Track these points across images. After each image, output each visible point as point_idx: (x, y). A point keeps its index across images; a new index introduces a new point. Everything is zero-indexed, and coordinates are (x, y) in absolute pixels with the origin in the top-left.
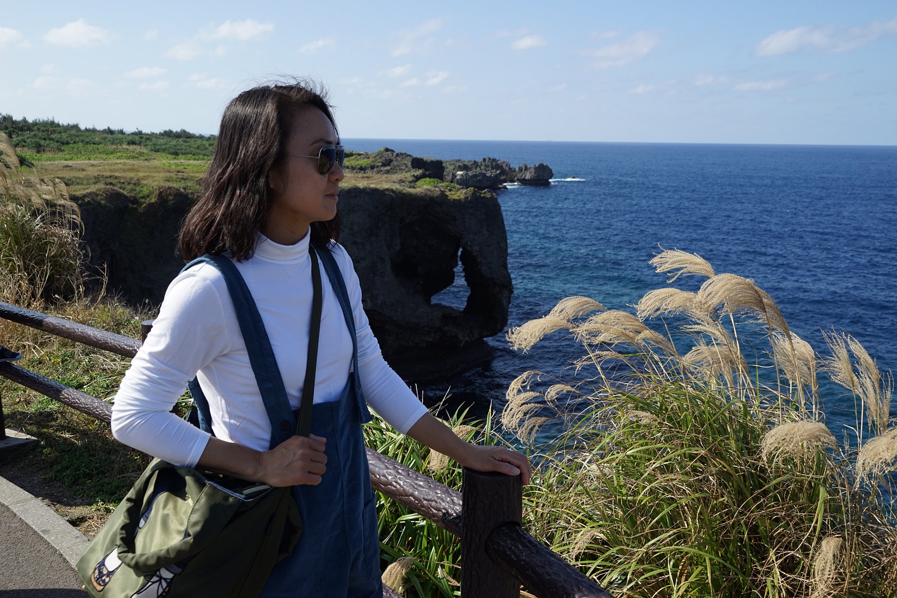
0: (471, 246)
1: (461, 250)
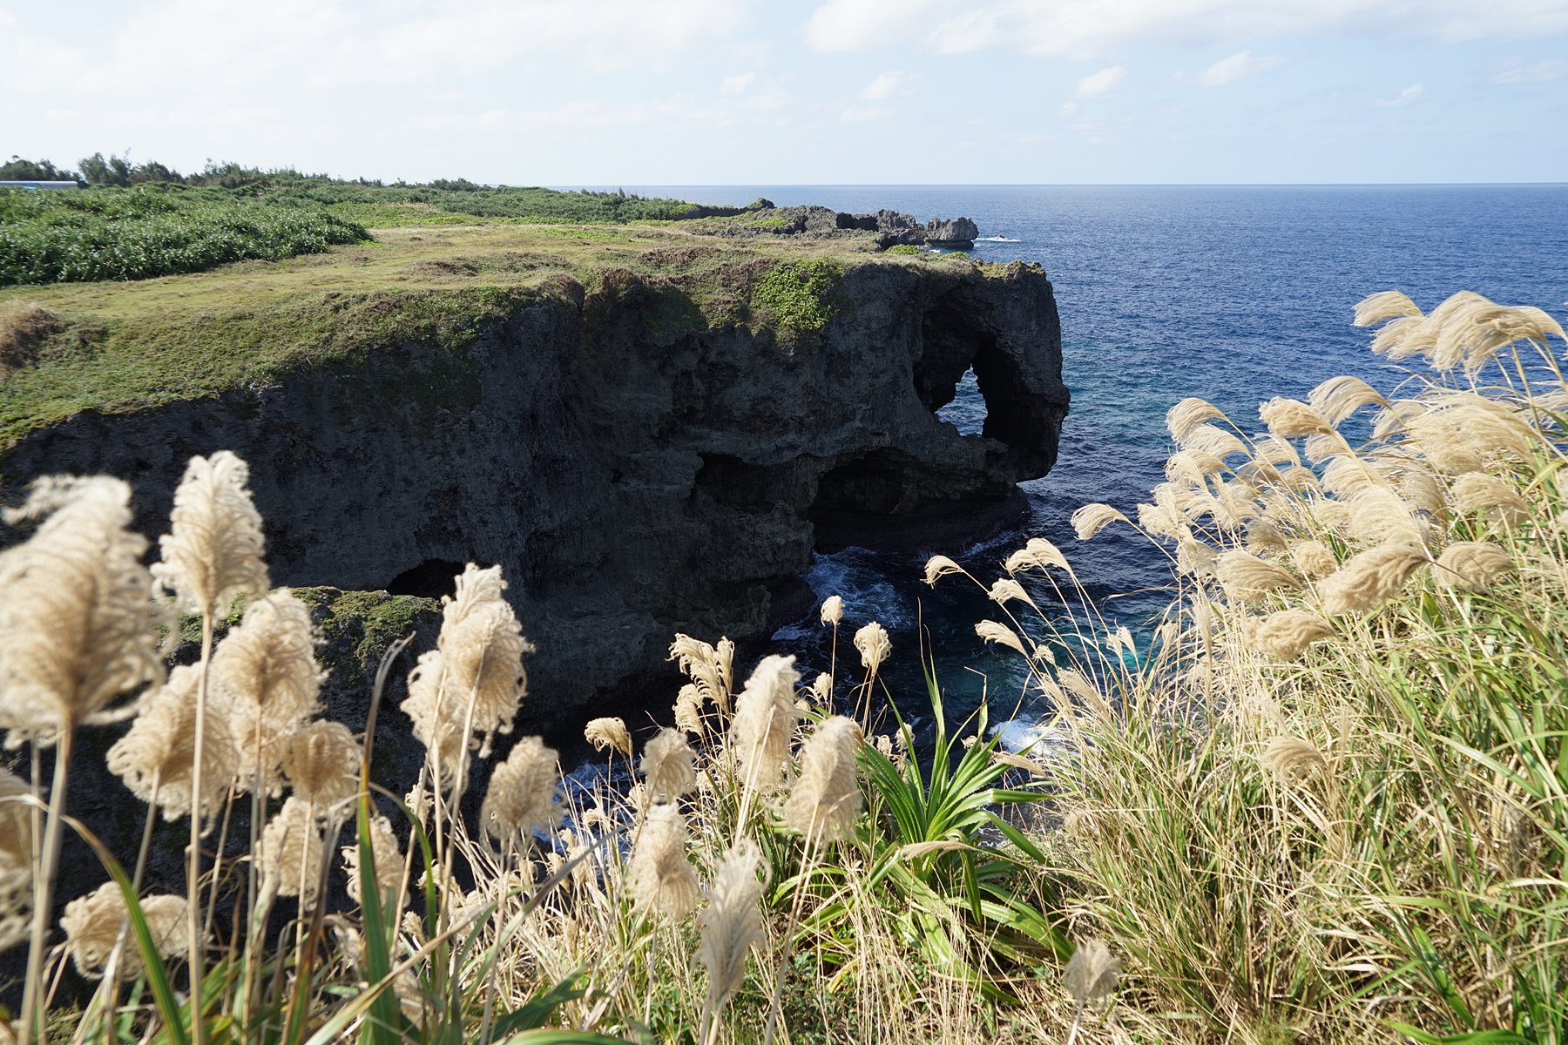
0: (1012, 348)
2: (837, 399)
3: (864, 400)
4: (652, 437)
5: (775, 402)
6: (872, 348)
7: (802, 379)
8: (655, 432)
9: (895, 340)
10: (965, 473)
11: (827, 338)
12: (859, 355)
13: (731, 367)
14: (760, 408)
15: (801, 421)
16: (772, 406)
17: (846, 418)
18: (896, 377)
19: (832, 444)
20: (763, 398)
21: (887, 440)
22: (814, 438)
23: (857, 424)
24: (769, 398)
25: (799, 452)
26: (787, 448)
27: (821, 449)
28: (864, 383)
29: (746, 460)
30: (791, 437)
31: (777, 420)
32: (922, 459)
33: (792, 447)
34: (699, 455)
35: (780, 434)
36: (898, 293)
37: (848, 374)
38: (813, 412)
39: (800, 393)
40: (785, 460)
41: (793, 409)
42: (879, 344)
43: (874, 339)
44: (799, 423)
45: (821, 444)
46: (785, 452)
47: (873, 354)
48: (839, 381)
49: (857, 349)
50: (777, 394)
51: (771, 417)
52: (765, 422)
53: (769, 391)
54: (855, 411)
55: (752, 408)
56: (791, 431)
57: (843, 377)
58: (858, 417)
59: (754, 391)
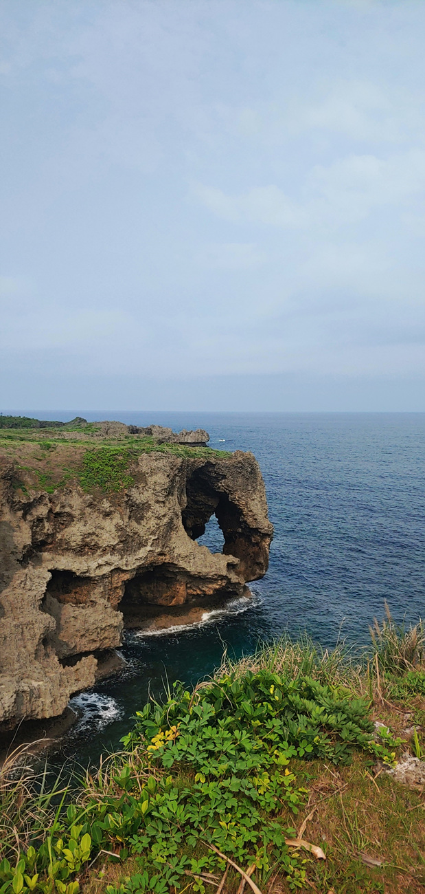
0: (238, 501)
2: (135, 533)
3: (153, 533)
4: (18, 560)
6: (158, 502)
7: (115, 522)
8: (20, 557)
9: (170, 497)
10: (216, 577)
11: (130, 496)
12: (149, 506)
13: (69, 515)
14: (87, 540)
15: (114, 547)
16: (96, 539)
17: (142, 545)
18: (172, 519)
19: (132, 561)
20: (89, 534)
21: (167, 559)
22: (122, 558)
23: (149, 548)
24: (94, 533)
25: (113, 568)
26: (105, 565)
27: (126, 565)
28: (153, 522)
29: (78, 574)
30: (107, 558)
31: (99, 548)
32: (189, 570)
33: (108, 564)
34: (49, 571)
35: (101, 556)
36: (172, 469)
37: (142, 518)
38: (121, 542)
39: (114, 530)
40: (104, 572)
41: (109, 540)
42: (161, 499)
43: (158, 496)
44: (113, 549)
45: (127, 561)
46: (104, 567)
47: (158, 505)
48: (137, 522)
49: (147, 502)
50: (98, 531)
51: (95, 545)
52: (91, 549)
53: (94, 529)
54: (147, 540)
55: (83, 540)
56: (107, 554)
57: (139, 520)
58: (149, 544)
59: (84, 529)
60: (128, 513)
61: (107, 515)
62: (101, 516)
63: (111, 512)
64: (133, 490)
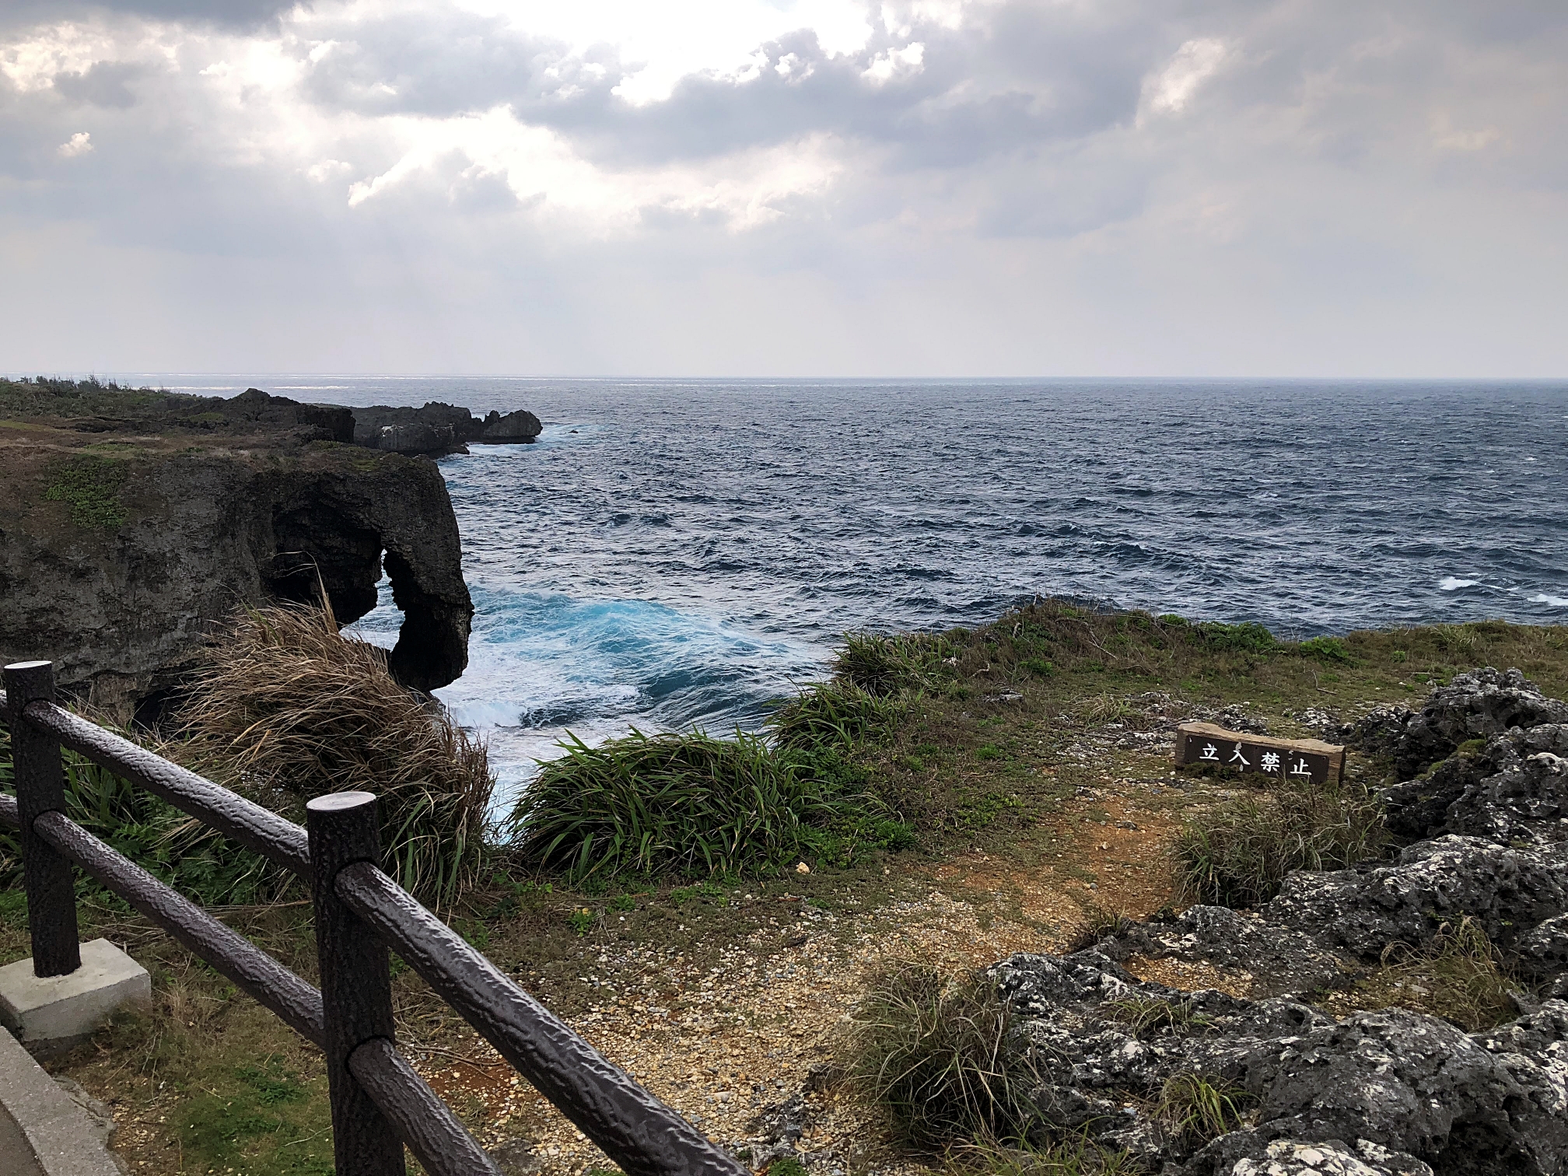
0: (398, 545)
1: (384, 552)
2: (149, 607)
3: (188, 607)
5: (61, 613)
6: (195, 550)
7: (96, 587)
9: (228, 540)
11: (130, 540)
12: (177, 558)
14: (42, 621)
15: (98, 634)
16: (54, 615)
17: (163, 628)
18: (231, 580)
19: (144, 658)
20: (44, 609)
22: (118, 653)
23: (178, 634)
24: (53, 609)
25: (97, 668)
26: (80, 666)
27: (127, 665)
28: (186, 589)
30: (85, 651)
31: (67, 634)
33: (87, 664)
35: (69, 649)
36: (230, 489)
37: (163, 579)
38: (115, 623)
39: (94, 601)
40: (77, 679)
41: (86, 621)
42: (201, 545)
43: (197, 539)
44: (96, 636)
45: (127, 658)
46: (78, 669)
47: (195, 557)
48: (150, 587)
49: (173, 551)
50: (63, 604)
51: (57, 630)
52: (50, 637)
53: (52, 601)
54: (175, 620)
55: (30, 621)
56: (84, 645)
57: (156, 582)
58: (180, 626)
59: (30, 602)
60: (126, 572)
61: (80, 574)
62: (68, 576)
63: (88, 568)
64: (138, 528)
